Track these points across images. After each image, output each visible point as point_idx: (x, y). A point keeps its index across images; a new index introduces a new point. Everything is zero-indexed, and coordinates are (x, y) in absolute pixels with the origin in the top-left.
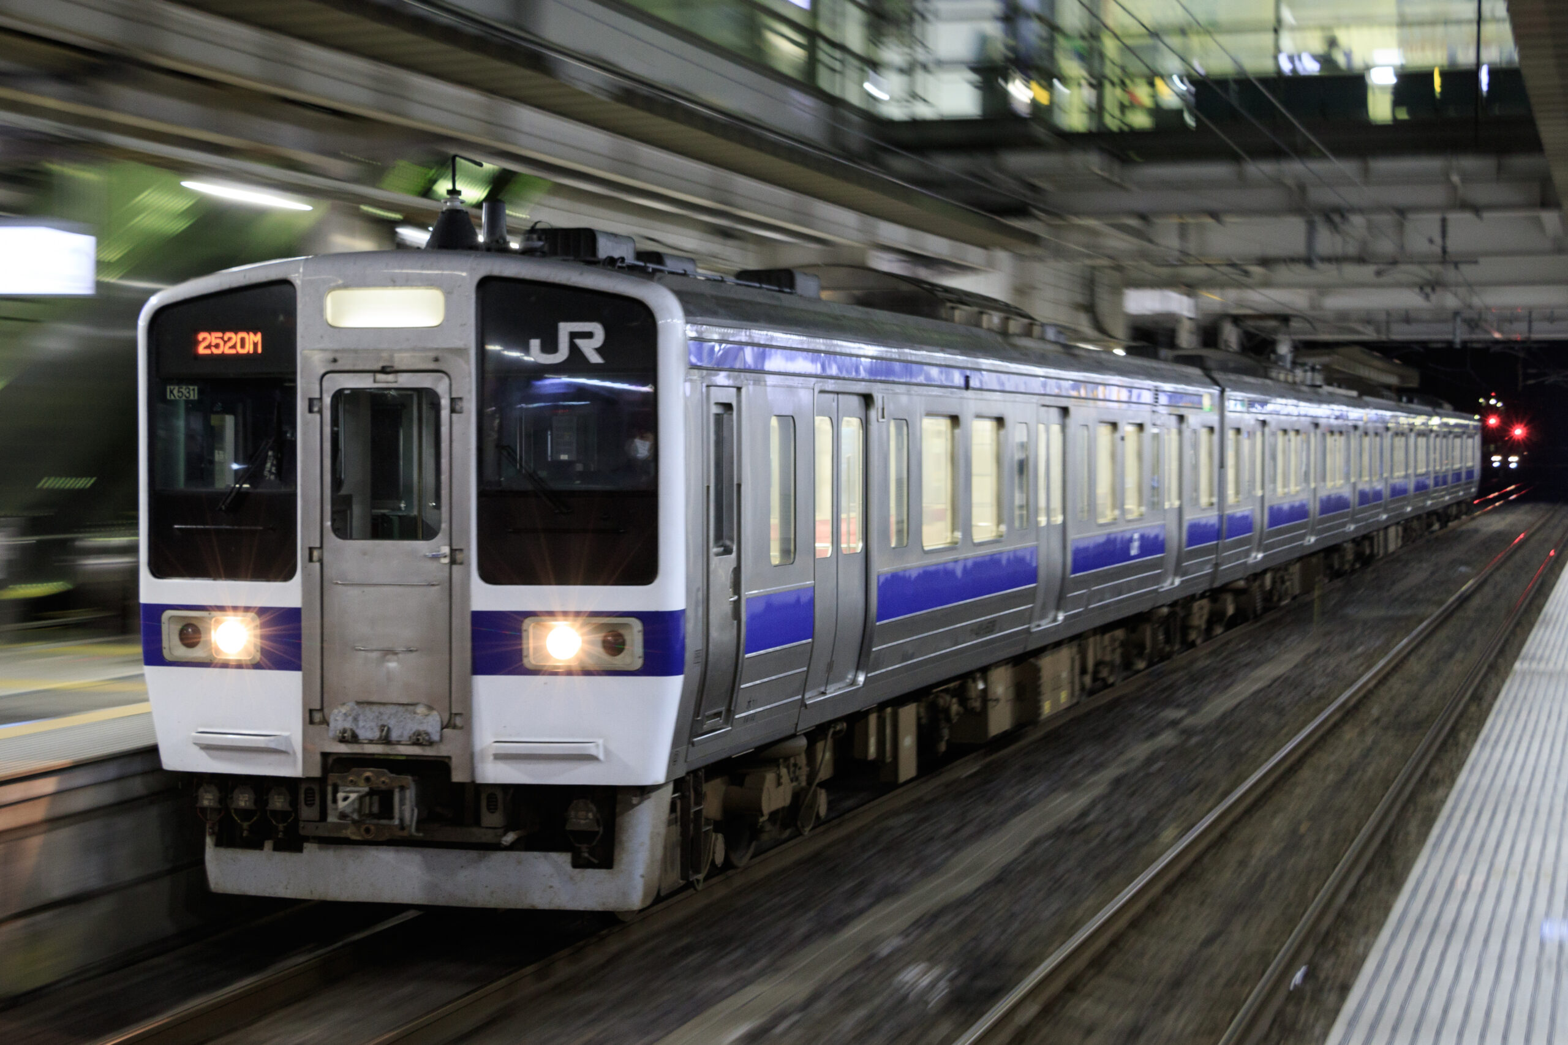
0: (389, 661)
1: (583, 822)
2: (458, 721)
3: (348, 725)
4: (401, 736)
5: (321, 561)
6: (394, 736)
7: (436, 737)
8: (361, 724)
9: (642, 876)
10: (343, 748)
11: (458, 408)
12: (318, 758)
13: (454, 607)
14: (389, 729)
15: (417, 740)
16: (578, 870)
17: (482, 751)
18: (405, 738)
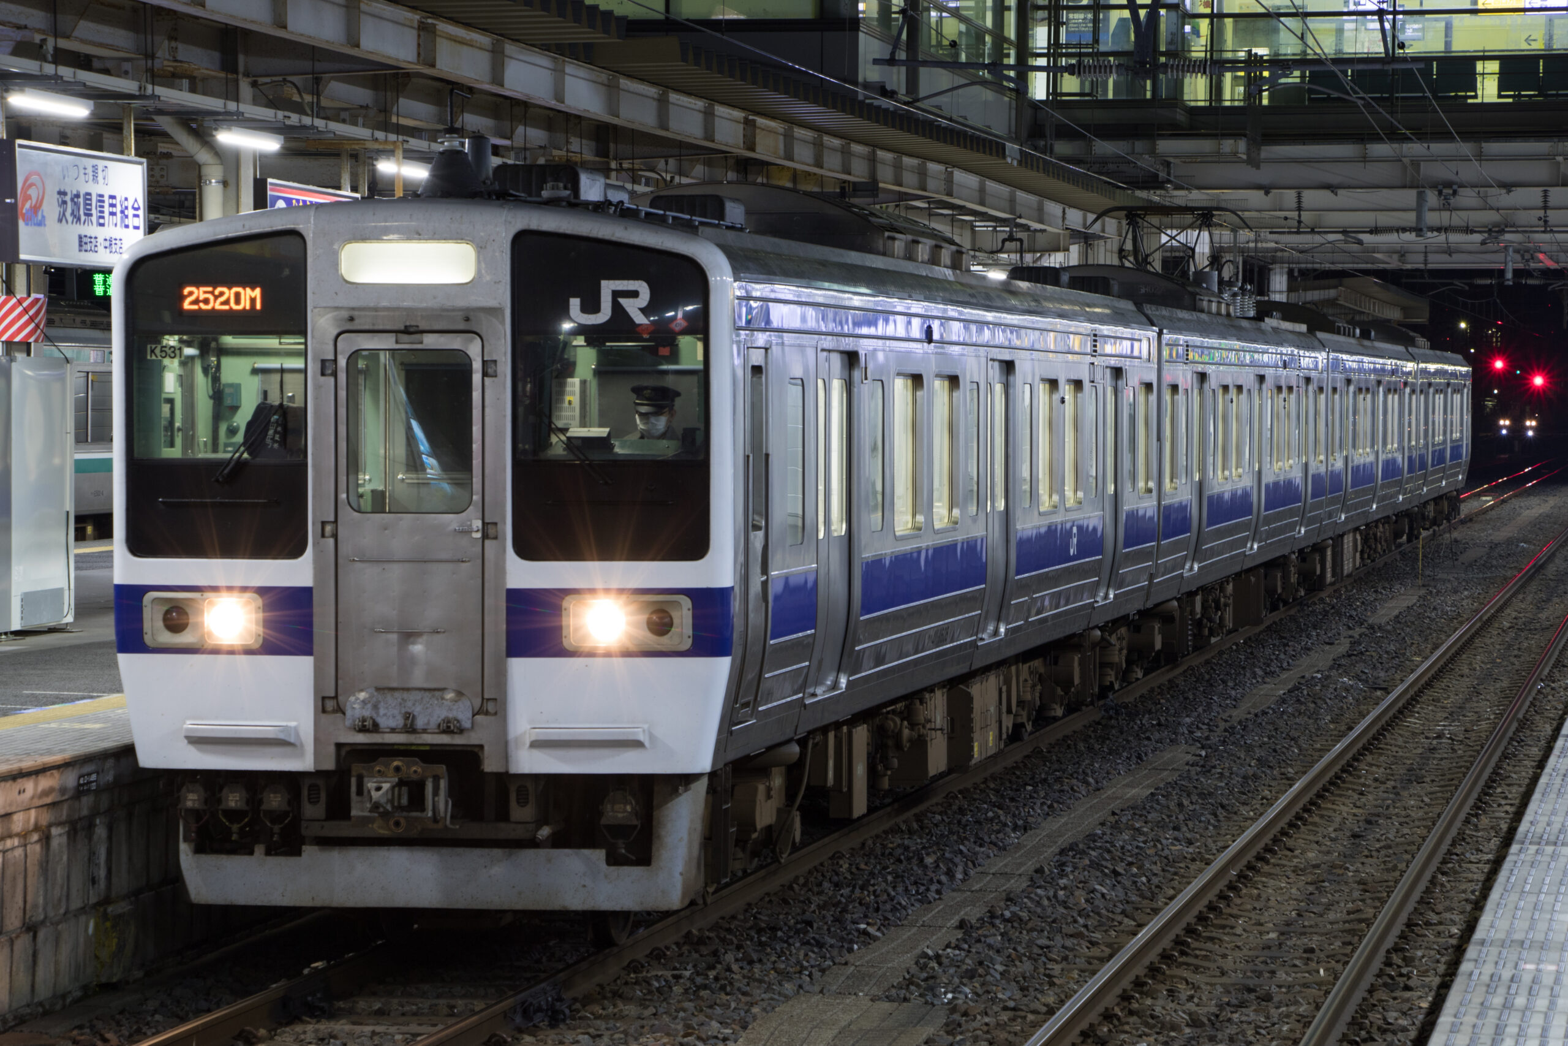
0: (414, 643)
1: (620, 815)
2: (491, 707)
3: (367, 713)
4: (428, 723)
5: (335, 536)
6: (420, 723)
7: (467, 724)
8: (382, 711)
9: (681, 874)
10: (361, 738)
11: (490, 371)
12: (332, 749)
13: (486, 585)
14: (414, 716)
15: (447, 727)
16: (612, 868)
17: (516, 739)
18: (433, 725)
